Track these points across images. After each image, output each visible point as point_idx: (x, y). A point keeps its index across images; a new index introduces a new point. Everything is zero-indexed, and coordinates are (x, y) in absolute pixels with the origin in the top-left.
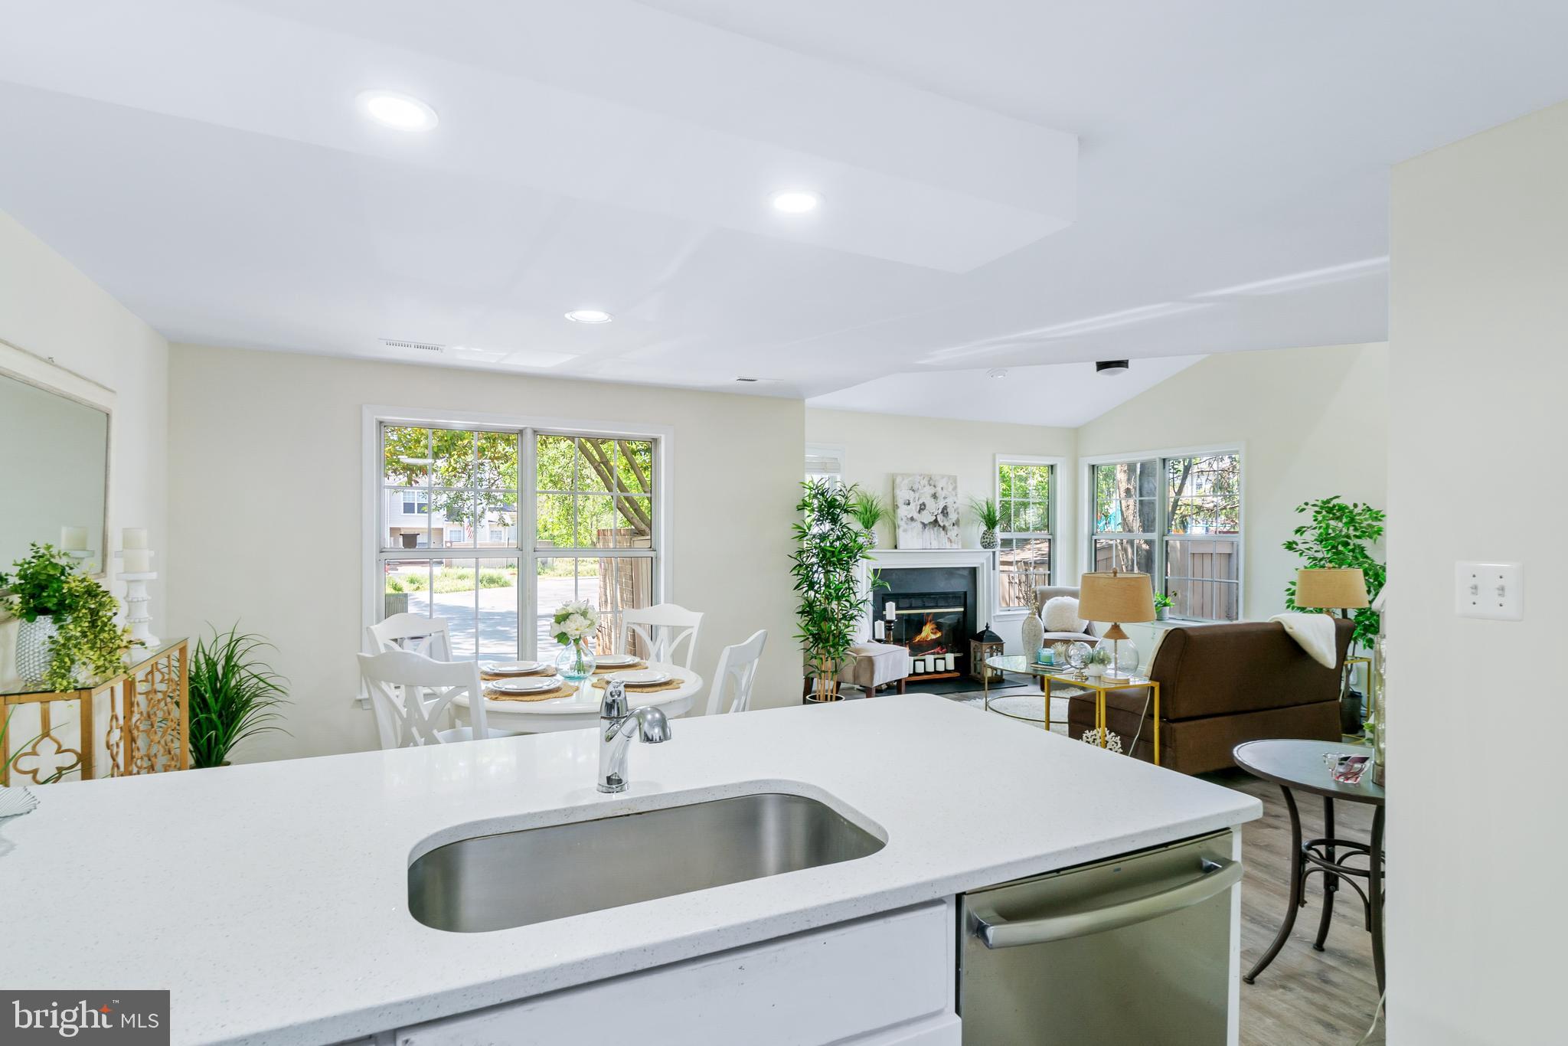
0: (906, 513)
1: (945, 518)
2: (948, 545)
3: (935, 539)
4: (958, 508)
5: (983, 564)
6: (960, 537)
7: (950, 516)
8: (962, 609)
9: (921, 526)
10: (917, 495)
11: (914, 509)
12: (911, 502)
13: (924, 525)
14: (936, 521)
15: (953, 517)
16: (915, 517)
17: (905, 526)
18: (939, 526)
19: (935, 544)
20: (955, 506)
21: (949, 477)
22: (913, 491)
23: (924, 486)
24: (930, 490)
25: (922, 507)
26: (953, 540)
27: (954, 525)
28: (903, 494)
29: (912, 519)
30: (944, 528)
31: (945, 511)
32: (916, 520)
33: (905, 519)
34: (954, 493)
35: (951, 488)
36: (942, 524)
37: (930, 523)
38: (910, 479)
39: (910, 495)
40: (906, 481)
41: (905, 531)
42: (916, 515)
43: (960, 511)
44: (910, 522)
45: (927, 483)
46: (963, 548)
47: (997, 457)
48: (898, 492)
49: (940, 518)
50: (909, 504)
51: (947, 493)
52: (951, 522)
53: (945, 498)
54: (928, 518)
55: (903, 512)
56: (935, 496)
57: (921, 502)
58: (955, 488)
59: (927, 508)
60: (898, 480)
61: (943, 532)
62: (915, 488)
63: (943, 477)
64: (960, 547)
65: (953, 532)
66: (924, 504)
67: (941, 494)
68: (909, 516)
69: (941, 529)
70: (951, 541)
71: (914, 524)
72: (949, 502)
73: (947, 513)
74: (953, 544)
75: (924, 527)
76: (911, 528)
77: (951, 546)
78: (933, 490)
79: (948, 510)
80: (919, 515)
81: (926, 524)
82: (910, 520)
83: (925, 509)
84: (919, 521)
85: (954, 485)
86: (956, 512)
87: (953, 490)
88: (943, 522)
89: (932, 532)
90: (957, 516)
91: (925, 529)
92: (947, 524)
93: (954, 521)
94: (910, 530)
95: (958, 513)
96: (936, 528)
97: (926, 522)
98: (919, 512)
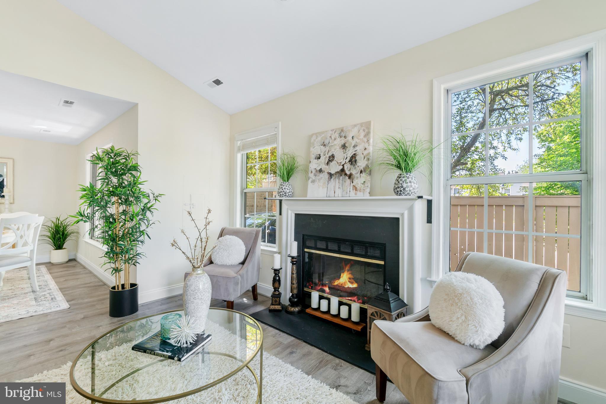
0: (316, 166)
1: (352, 166)
2: (353, 193)
3: (339, 188)
4: (368, 154)
5: (403, 214)
7: (358, 164)
8: (383, 262)
9: (327, 176)
10: (327, 148)
11: (323, 161)
12: (322, 156)
13: (331, 175)
14: (343, 170)
15: (361, 163)
16: (322, 169)
17: (314, 178)
18: (346, 174)
19: (339, 194)
20: (365, 153)
21: (362, 125)
22: (325, 145)
23: (335, 139)
24: (340, 142)
25: (332, 158)
26: (358, 188)
27: (361, 172)
28: (315, 149)
29: (321, 171)
30: (350, 176)
31: (353, 160)
32: (324, 172)
33: (314, 171)
34: (366, 140)
35: (362, 134)
36: (348, 173)
37: (336, 173)
38: (323, 135)
39: (320, 150)
40: (319, 138)
42: (324, 167)
43: (370, 157)
44: (318, 174)
45: (338, 135)
46: (368, 196)
48: (312, 149)
49: (347, 168)
50: (319, 158)
51: (358, 141)
52: (359, 170)
53: (354, 147)
54: (335, 168)
55: (314, 165)
56: (344, 147)
57: (330, 154)
58: (367, 134)
59: (335, 159)
60: (313, 140)
61: (348, 181)
62: (326, 142)
63: (355, 126)
66: (333, 156)
67: (351, 142)
68: (318, 169)
69: (347, 178)
70: (356, 190)
71: (321, 175)
72: (360, 149)
73: (356, 161)
74: (358, 193)
75: (331, 178)
76: (319, 180)
77: (356, 194)
78: (343, 141)
79: (357, 158)
80: (327, 167)
81: (333, 175)
82: (318, 172)
83: (333, 160)
84: (326, 172)
85: (366, 131)
86: (366, 159)
87: (365, 136)
88: (350, 170)
89: (337, 180)
90: (366, 163)
91: (332, 179)
92: (354, 172)
93: (362, 168)
94: (318, 181)
95: (368, 159)
96: (342, 177)
97: (333, 172)
98: (328, 163)
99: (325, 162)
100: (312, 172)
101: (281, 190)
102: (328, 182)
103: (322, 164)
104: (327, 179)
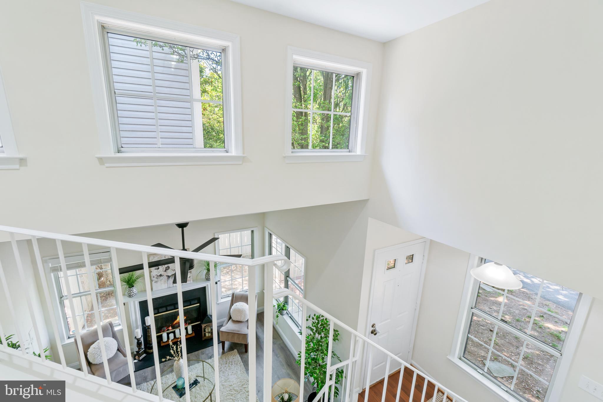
0: (157, 273)
5: (208, 285)
6: (191, 278)
8: (199, 304)
9: (166, 278)
16: (162, 274)
17: (156, 280)
25: (167, 268)
29: (161, 275)
32: (164, 275)
33: (155, 277)
37: (172, 275)
40: (156, 258)
41: (156, 282)
42: (163, 273)
46: (194, 282)
50: (158, 269)
54: (170, 273)
55: (155, 273)
57: (166, 266)
59: (170, 268)
60: (151, 259)
64: (192, 282)
68: (159, 274)
71: (162, 278)
75: (169, 278)
76: (160, 280)
80: (165, 273)
81: (170, 276)
83: (169, 269)
84: (165, 275)
91: (170, 279)
94: (160, 281)
97: (170, 275)
98: (165, 271)
99: (163, 271)
100: (154, 277)
101: (133, 292)
102: (168, 280)
103: (161, 271)
104: (167, 279)
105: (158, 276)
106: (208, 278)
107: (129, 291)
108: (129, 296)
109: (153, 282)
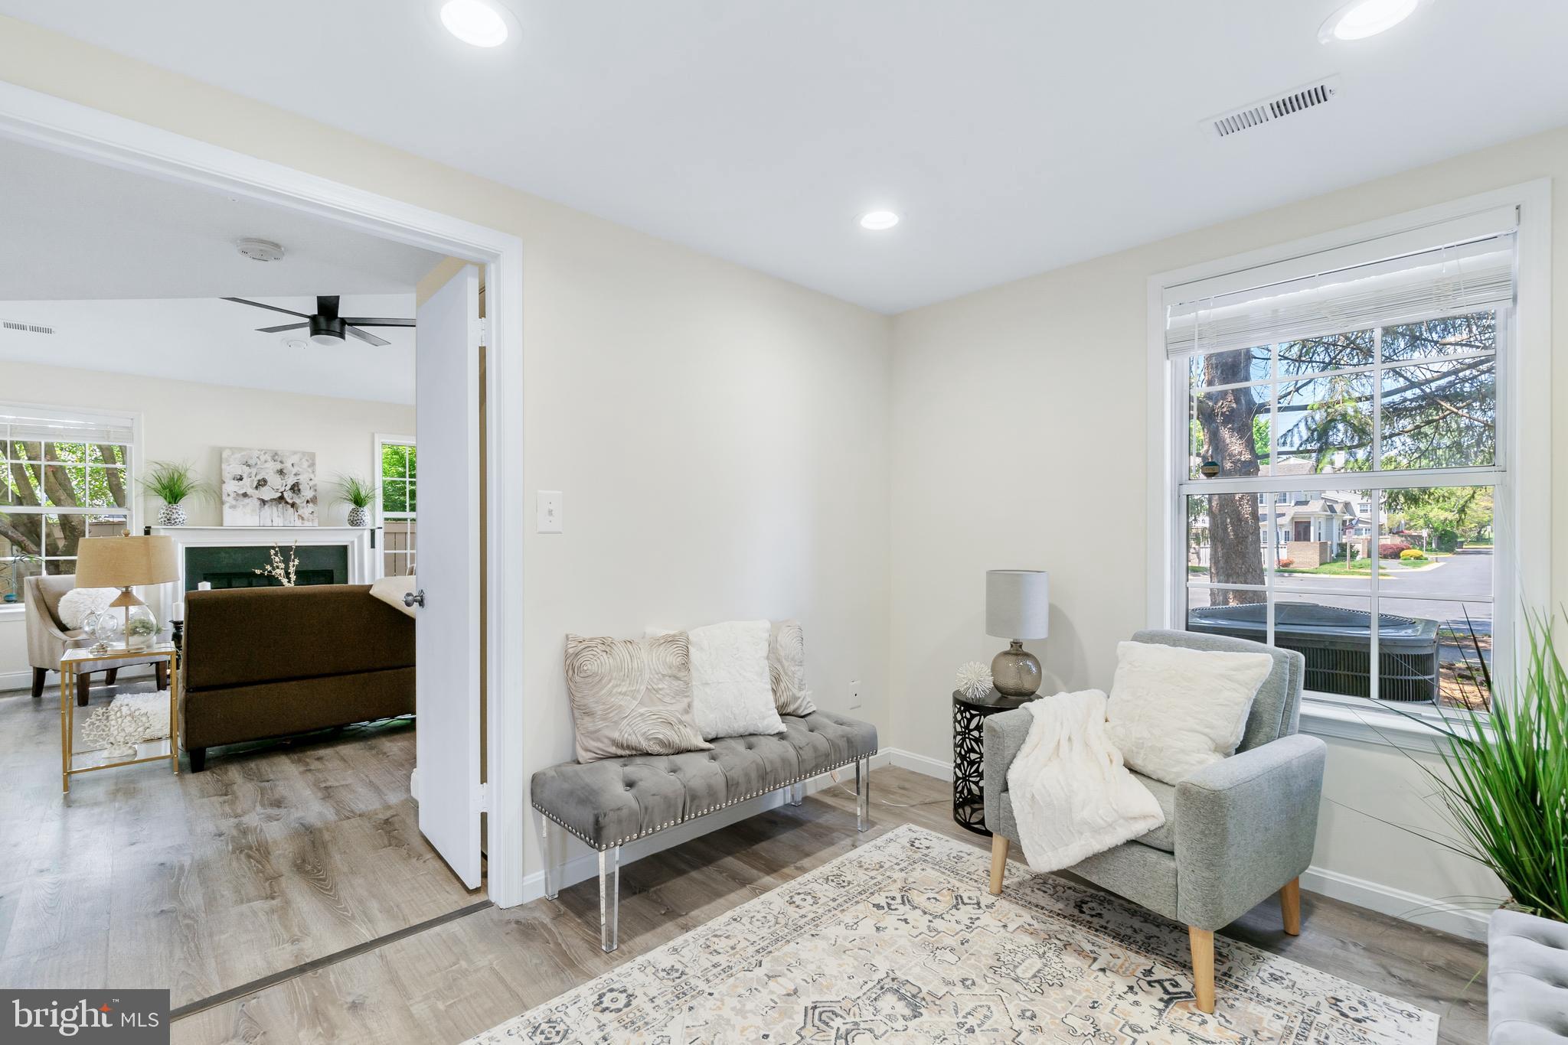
0: (236, 489)
1: (295, 495)
2: (298, 523)
3: (278, 516)
4: (315, 485)
5: (353, 542)
6: (316, 514)
7: (302, 494)
9: (258, 502)
10: (254, 471)
11: (248, 484)
12: (245, 476)
13: (264, 502)
14: (282, 498)
15: (308, 494)
16: (248, 493)
17: (234, 503)
18: (287, 503)
19: (278, 522)
20: (311, 483)
21: (304, 454)
22: (249, 466)
23: (266, 462)
24: (273, 466)
25: (262, 483)
26: (305, 518)
27: (308, 502)
28: (232, 468)
29: (245, 495)
30: (293, 505)
31: (295, 488)
32: (252, 497)
33: (233, 495)
34: (310, 470)
35: (305, 464)
36: (290, 501)
37: (272, 500)
38: (244, 453)
39: (240, 470)
40: (238, 456)
41: (233, 507)
42: (250, 491)
43: (318, 488)
44: (241, 498)
45: (269, 458)
46: (319, 526)
47: (376, 436)
48: (224, 466)
49: (288, 496)
50: (241, 479)
51: (301, 470)
52: (304, 499)
53: (295, 475)
54: (267, 493)
55: (231, 487)
56: (281, 472)
57: (259, 477)
58: (312, 465)
59: (269, 484)
60: (225, 455)
61: (291, 510)
62: (251, 462)
63: (295, 453)
64: (316, 524)
65: (306, 510)
66: (263, 480)
67: (290, 470)
68: (240, 492)
69: (289, 506)
70: (303, 519)
71: (247, 500)
72: (303, 479)
73: (299, 490)
74: (305, 521)
75: (264, 504)
76: (243, 505)
77: (303, 524)
78: (279, 466)
79: (301, 487)
80: (255, 491)
81: (267, 501)
82: (242, 497)
83: (265, 485)
84: (255, 497)
85: (310, 461)
86: (312, 489)
87: (309, 467)
88: (292, 499)
89: (275, 509)
90: (314, 493)
91: (266, 506)
92: (297, 501)
93: (308, 498)
94: (241, 507)
95: (316, 490)
96: (281, 505)
97: (266, 498)
98: (257, 488)
99: (251, 486)
100: (228, 495)
101: (177, 516)
102: (259, 509)
103: (247, 486)
104: (258, 506)
105: (238, 495)
106: (355, 518)
107: (167, 510)
108: (168, 520)
109: (226, 508)
